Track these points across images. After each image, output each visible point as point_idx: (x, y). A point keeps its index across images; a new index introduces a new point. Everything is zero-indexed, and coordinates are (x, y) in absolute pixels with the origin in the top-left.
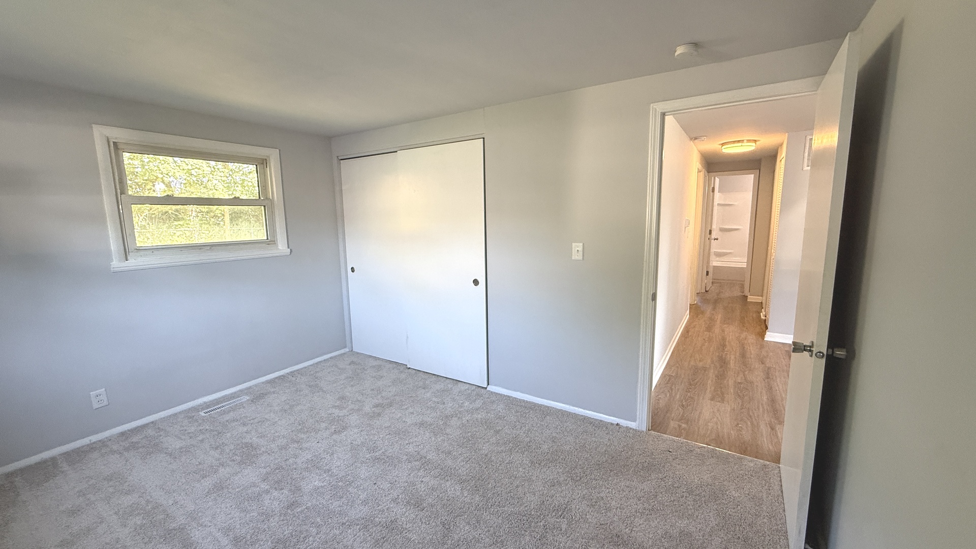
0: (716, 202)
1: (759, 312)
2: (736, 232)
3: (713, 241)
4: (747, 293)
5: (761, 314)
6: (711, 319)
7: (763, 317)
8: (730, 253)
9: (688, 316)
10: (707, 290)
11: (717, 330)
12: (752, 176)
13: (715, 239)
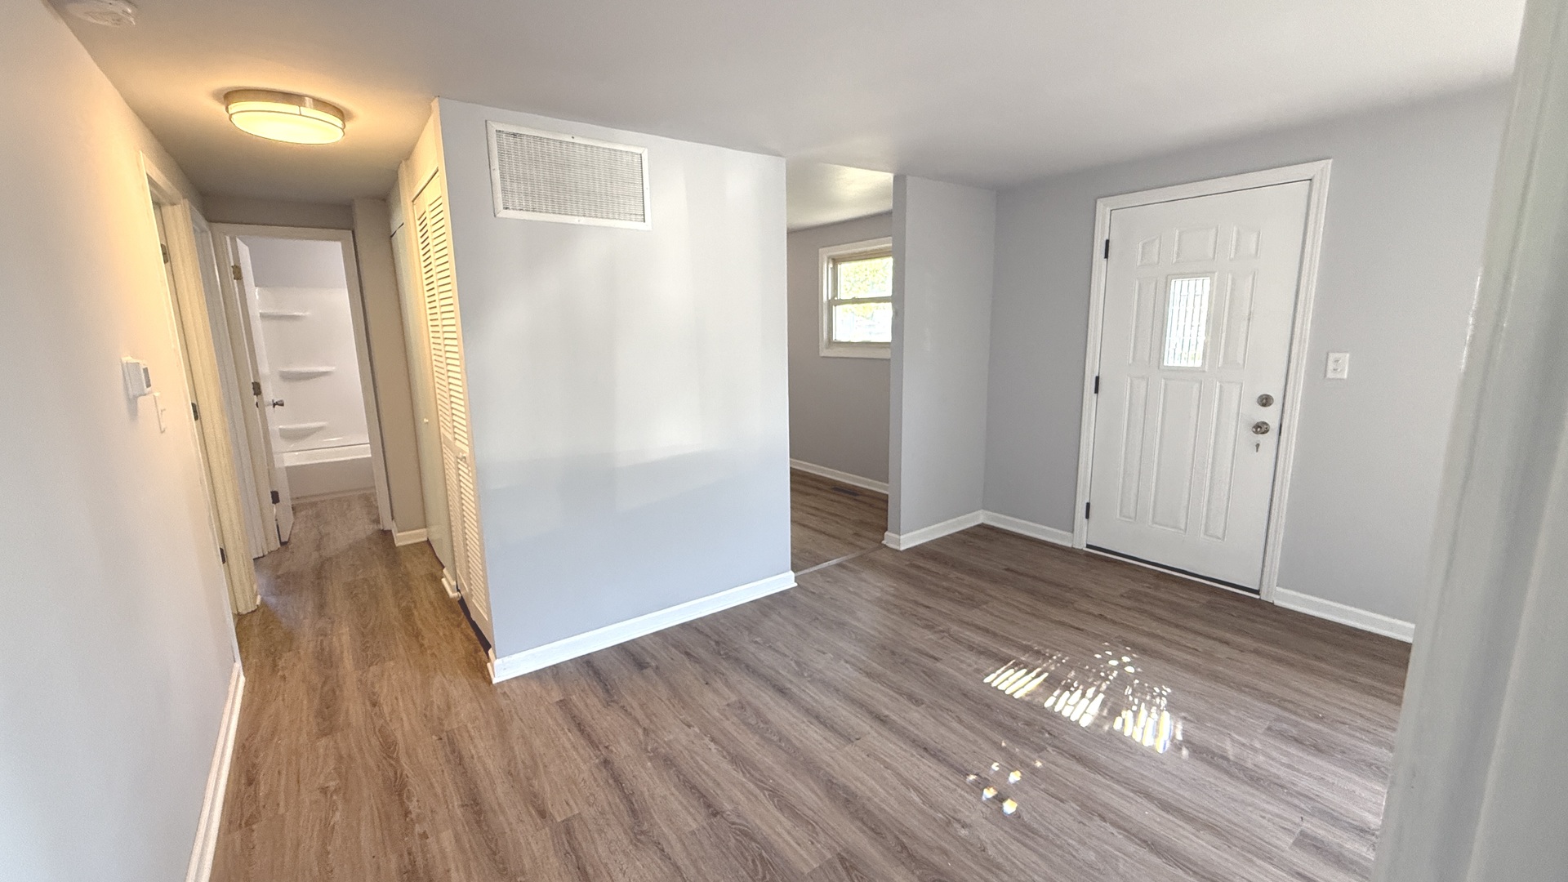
0: (256, 310)
1: (436, 579)
2: (323, 378)
3: (269, 410)
4: (387, 524)
5: (444, 580)
6: (326, 660)
7: (452, 594)
8: (321, 428)
9: (242, 679)
10: (284, 539)
11: (354, 708)
12: (339, 245)
13: (274, 405)
